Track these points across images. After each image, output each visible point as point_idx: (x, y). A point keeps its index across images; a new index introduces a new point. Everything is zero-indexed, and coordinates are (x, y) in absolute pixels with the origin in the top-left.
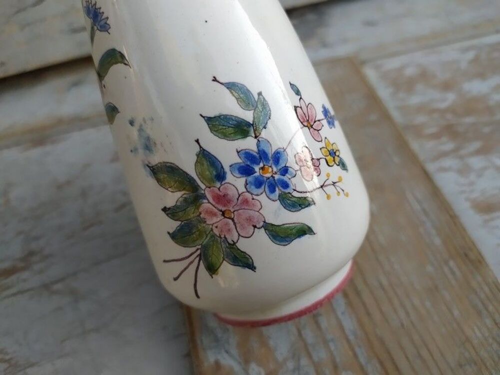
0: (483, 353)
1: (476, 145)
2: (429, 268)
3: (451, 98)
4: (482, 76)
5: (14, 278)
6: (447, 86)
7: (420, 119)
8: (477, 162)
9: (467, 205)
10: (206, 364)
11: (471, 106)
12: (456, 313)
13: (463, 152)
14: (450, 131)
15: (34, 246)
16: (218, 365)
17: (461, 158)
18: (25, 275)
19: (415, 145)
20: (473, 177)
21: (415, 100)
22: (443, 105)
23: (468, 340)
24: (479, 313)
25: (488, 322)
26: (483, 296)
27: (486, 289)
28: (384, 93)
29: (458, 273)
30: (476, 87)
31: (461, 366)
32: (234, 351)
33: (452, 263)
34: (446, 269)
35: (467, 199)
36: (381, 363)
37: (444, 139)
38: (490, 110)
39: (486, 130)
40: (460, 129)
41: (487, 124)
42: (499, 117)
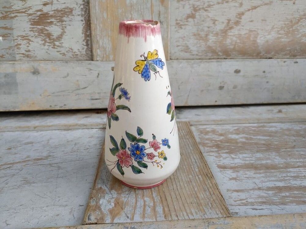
0: (202, 201)
1: (227, 151)
2: (190, 176)
3: (222, 138)
4: (238, 134)
5: (40, 161)
6: (221, 135)
7: (207, 142)
8: (225, 155)
10: (96, 187)
11: (229, 141)
12: (196, 189)
13: (220, 152)
14: (218, 146)
15: (51, 154)
16: (101, 188)
17: (219, 153)
18: (45, 161)
19: (201, 148)
20: (221, 159)
21: (207, 137)
22: (218, 139)
23: (198, 197)
24: (205, 191)
25: (208, 194)
26: (208, 186)
27: (211, 185)
28: (196, 134)
29: (201, 179)
30: (234, 136)
31: (192, 203)
32: (108, 186)
33: (200, 176)
34: (197, 177)
35: (216, 164)
36: (161, 198)
37: (214, 148)
38: (237, 143)
39: (233, 147)
40: (222, 146)
41: (233, 146)
42: (239, 145)
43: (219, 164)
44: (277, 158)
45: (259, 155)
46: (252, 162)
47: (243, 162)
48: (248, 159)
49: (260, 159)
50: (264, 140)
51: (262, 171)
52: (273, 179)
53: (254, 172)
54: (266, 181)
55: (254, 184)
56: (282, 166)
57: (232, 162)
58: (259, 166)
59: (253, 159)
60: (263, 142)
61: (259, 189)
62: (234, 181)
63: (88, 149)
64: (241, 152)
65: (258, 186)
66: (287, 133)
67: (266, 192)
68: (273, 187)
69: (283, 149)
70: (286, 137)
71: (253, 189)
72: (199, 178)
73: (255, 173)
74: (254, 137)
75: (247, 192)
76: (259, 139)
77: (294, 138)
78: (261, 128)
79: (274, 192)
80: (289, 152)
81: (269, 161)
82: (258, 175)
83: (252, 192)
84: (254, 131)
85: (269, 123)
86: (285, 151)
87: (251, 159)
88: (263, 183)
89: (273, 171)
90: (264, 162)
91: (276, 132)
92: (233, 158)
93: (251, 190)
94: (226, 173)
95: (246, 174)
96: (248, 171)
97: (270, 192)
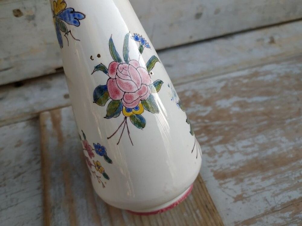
1: (220, 138)
2: (185, 215)
4: (227, 97)
6: (207, 103)
8: (219, 148)
9: (212, 174)
11: (220, 114)
13: (212, 142)
17: (211, 146)
20: (216, 157)
22: (204, 114)
29: (201, 217)
30: (223, 103)
33: (198, 211)
34: (194, 215)
35: (212, 171)
37: (203, 135)
38: (230, 117)
39: (227, 129)
40: (212, 129)
41: (227, 125)
42: (234, 121)
43: (215, 169)
44: (284, 139)
45: (261, 139)
46: (256, 155)
47: (244, 158)
48: (249, 150)
49: (264, 147)
50: (262, 104)
51: (270, 173)
52: (286, 185)
53: (261, 177)
54: (278, 192)
55: (266, 202)
56: (291, 156)
57: (231, 161)
58: (265, 162)
59: (256, 148)
60: (262, 109)
61: (273, 210)
62: (239, 203)
63: (19, 174)
64: (239, 135)
65: (270, 205)
66: (286, 83)
67: (282, 215)
68: (288, 202)
69: (287, 119)
70: (287, 92)
71: (266, 214)
72: (197, 215)
73: (263, 179)
74: (250, 101)
75: (260, 221)
76: (256, 103)
77: (296, 93)
78: (254, 79)
79: (291, 213)
80: (295, 123)
81: (275, 149)
82: (268, 183)
83: (265, 219)
84: (246, 85)
85: (262, 65)
86: (290, 124)
87: (253, 149)
88: (276, 198)
89: (283, 169)
90: (270, 152)
91: (273, 84)
92: (231, 153)
93: (263, 215)
94: (227, 188)
95: (252, 184)
96: (254, 176)
97: (287, 214)
